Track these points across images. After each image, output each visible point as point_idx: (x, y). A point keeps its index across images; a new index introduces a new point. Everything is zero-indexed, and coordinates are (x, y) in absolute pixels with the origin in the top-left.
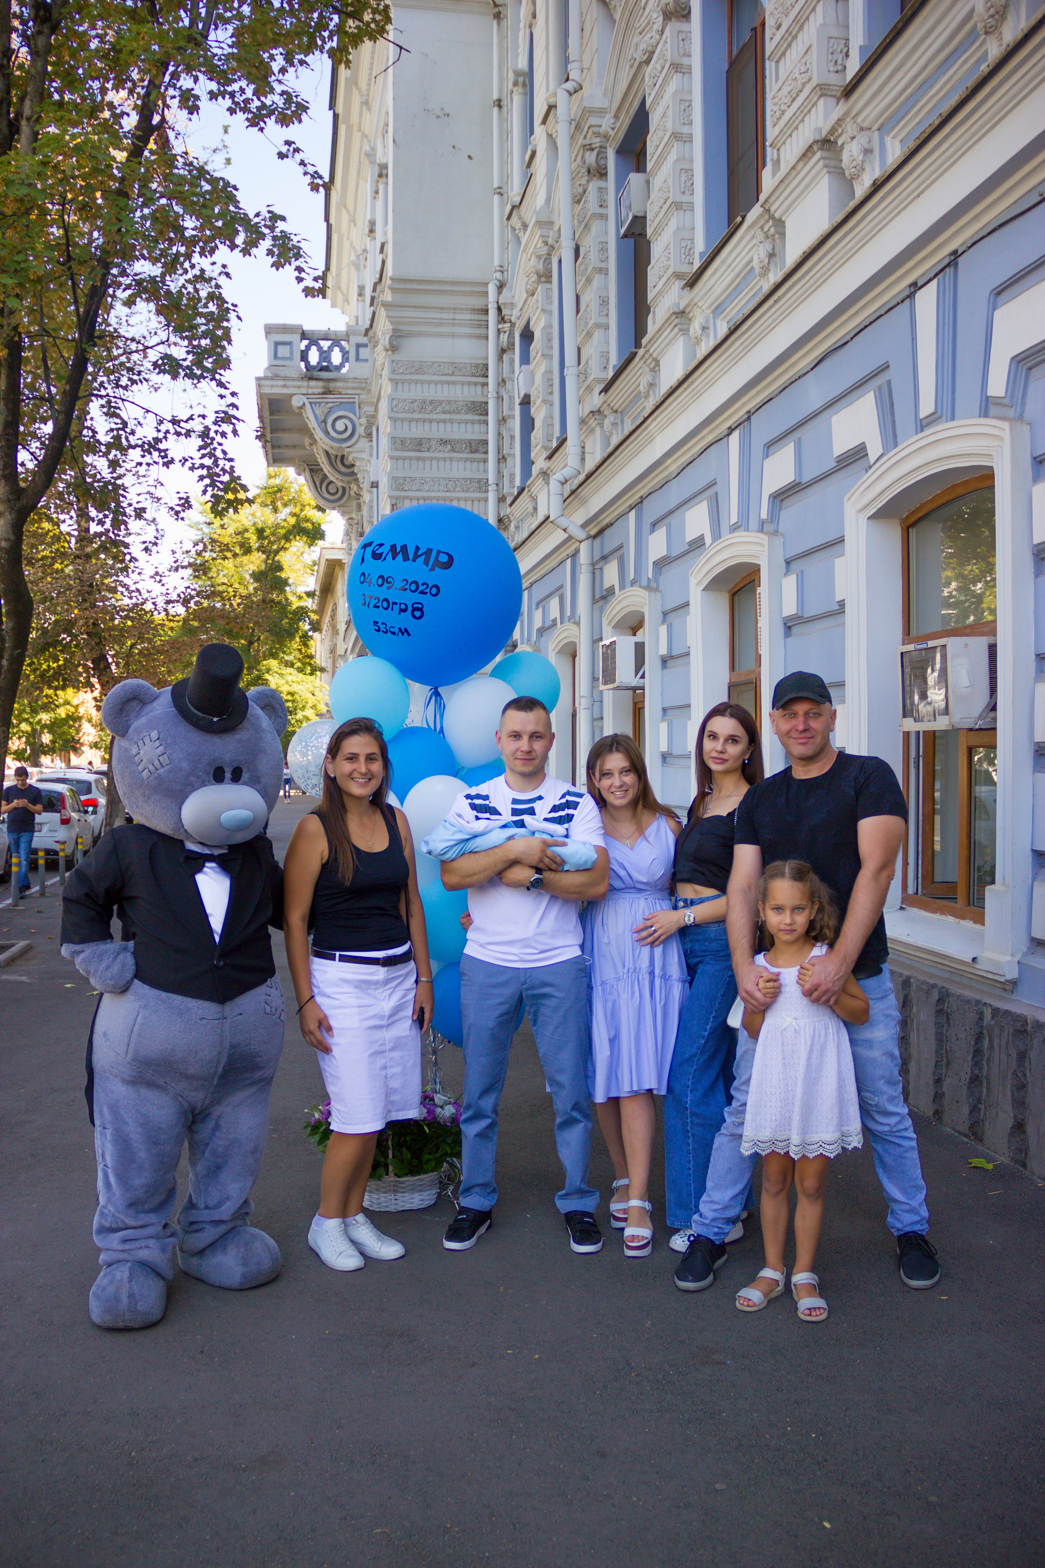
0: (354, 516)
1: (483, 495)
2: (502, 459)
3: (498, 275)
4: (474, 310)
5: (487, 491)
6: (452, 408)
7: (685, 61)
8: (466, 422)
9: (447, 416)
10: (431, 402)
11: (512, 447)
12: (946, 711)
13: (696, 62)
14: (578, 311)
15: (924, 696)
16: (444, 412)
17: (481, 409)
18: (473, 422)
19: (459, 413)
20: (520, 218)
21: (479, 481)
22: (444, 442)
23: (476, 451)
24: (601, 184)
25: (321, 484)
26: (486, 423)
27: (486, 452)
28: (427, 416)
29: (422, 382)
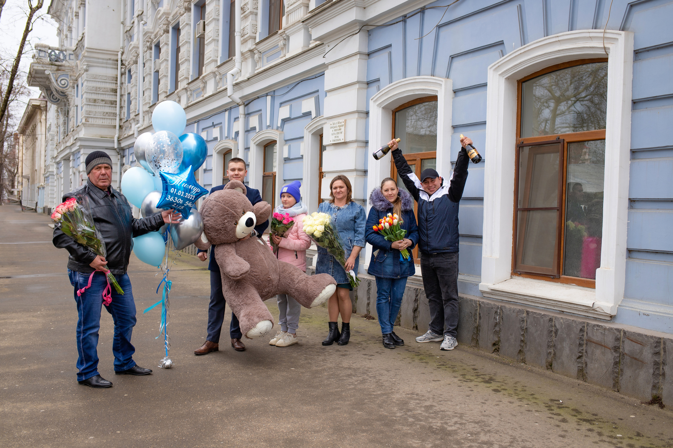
0: (63, 107)
1: (115, 118)
2: (121, 107)
3: (122, 50)
4: (113, 60)
5: (116, 117)
6: (105, 90)
7: (168, 43)
8: (110, 95)
9: (104, 93)
10: (99, 88)
11: (124, 104)
13: (170, 43)
14: (144, 81)
16: (103, 91)
17: (115, 91)
18: (112, 95)
19: (108, 92)
20: (129, 34)
21: (114, 113)
22: (103, 100)
23: (113, 104)
24: (151, 51)
25: (50, 95)
26: (116, 95)
27: (116, 105)
28: (97, 92)
29: (96, 81)
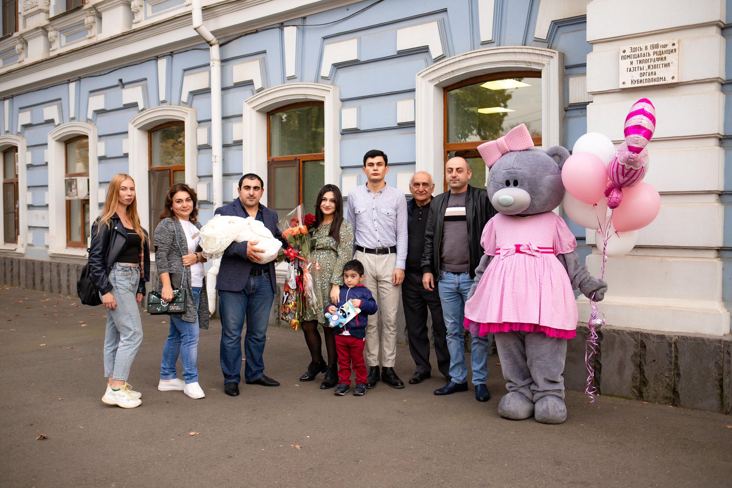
12: (77, 195)
15: (71, 191)
